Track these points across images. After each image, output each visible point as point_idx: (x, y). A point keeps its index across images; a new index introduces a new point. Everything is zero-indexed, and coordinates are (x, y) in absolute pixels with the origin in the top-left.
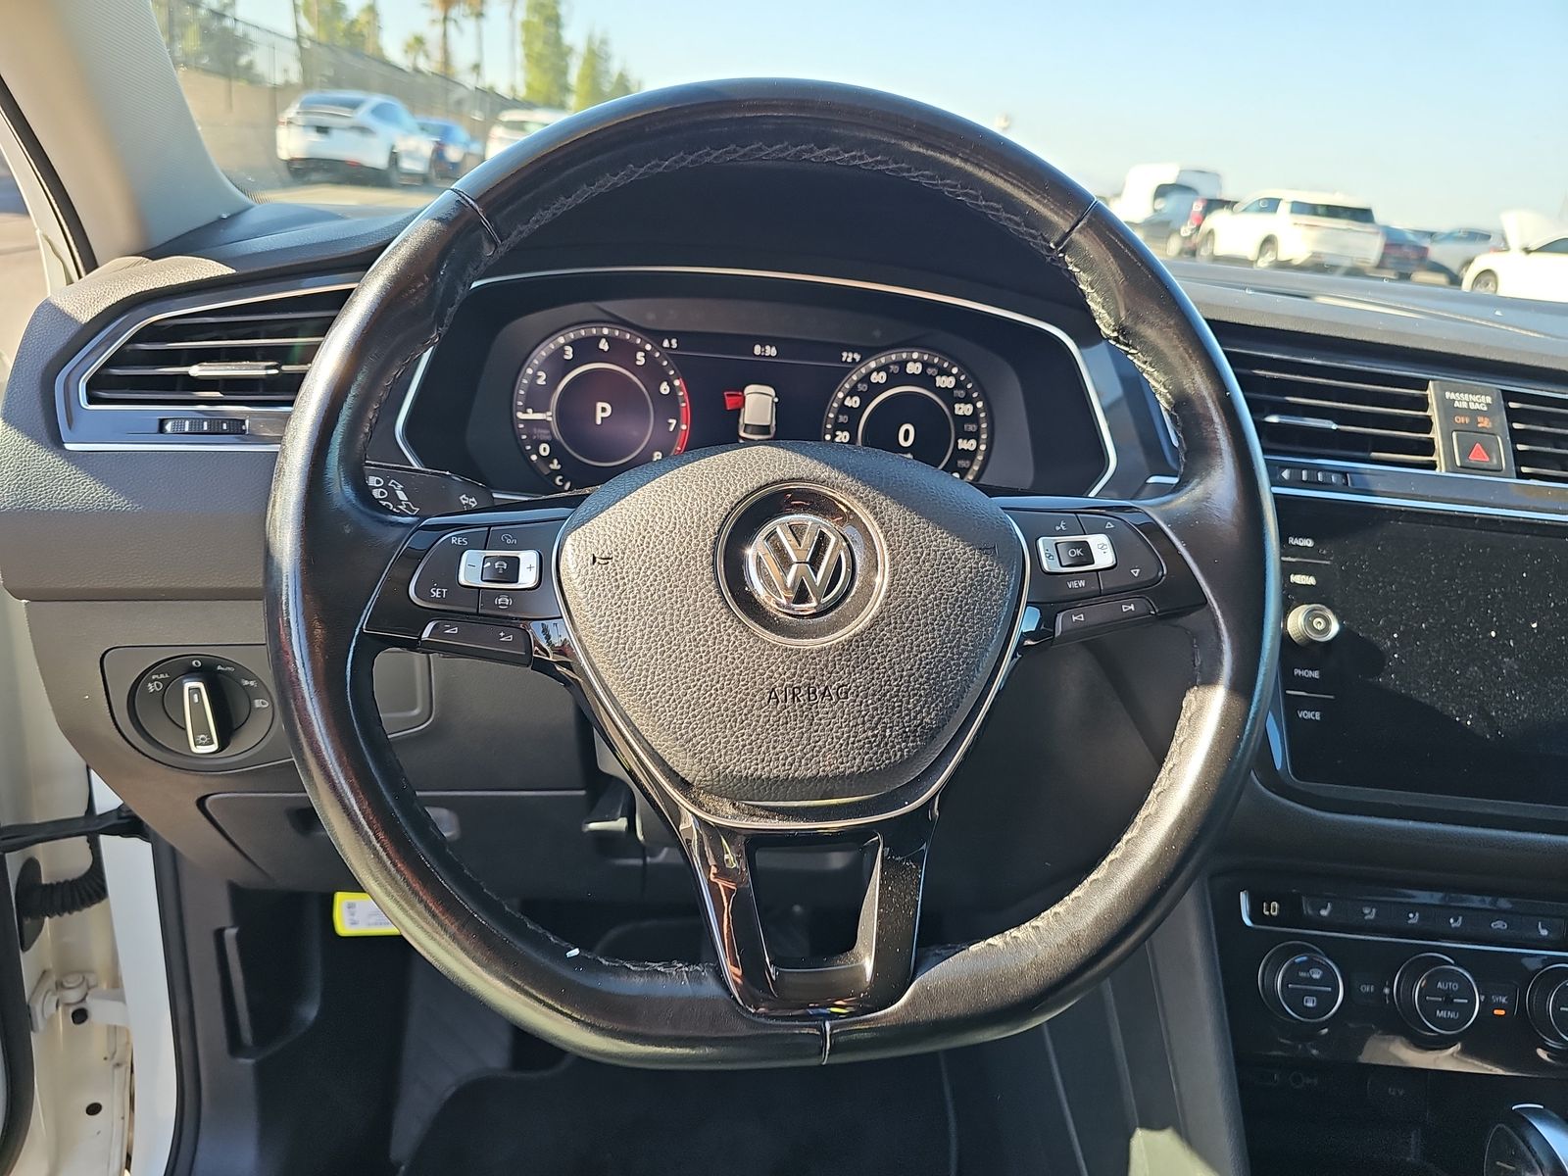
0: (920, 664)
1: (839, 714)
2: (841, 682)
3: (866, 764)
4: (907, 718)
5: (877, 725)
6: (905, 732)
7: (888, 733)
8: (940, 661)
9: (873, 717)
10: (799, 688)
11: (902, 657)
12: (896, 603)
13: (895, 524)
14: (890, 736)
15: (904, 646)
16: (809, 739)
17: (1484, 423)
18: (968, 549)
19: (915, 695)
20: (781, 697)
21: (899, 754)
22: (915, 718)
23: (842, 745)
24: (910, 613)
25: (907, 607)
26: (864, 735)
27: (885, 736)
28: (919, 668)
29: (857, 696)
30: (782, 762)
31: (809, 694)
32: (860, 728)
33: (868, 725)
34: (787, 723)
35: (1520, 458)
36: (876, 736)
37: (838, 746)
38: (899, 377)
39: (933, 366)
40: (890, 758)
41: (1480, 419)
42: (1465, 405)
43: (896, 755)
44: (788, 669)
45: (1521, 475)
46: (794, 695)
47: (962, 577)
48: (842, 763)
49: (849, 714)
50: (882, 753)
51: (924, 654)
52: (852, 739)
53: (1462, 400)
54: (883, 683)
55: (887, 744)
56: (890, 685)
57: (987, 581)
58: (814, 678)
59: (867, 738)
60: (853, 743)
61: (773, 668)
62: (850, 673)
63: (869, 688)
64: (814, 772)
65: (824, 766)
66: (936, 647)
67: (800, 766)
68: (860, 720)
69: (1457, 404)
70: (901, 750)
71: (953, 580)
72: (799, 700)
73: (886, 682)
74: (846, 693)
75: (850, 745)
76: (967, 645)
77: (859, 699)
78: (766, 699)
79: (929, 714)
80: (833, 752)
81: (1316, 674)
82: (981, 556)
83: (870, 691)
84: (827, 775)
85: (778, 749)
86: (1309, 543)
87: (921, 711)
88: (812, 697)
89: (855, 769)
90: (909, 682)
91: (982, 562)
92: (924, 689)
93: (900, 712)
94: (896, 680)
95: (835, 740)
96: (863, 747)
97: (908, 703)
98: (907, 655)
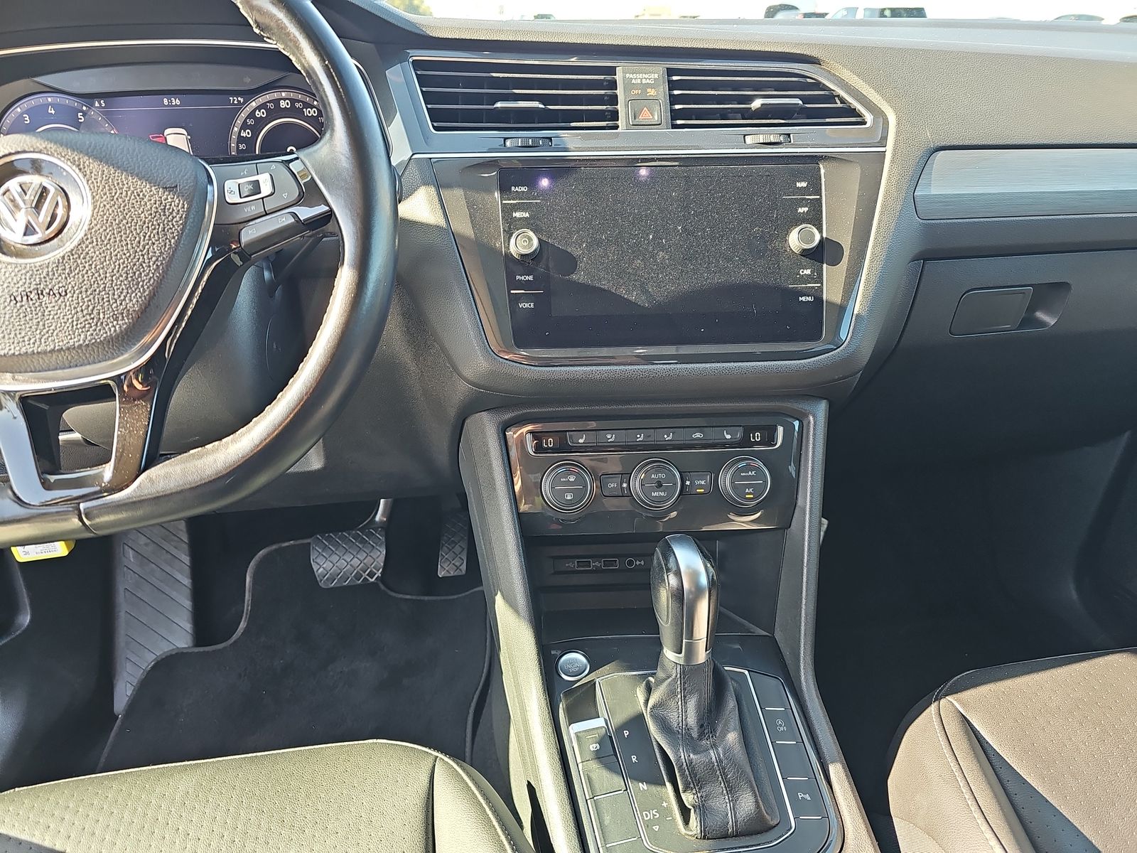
0: (119, 268)
1: (63, 306)
2: (61, 285)
3: (89, 338)
4: (115, 305)
5: (92, 311)
6: (114, 314)
7: (101, 316)
8: (135, 265)
9: (89, 306)
10: (31, 292)
11: (105, 264)
12: (96, 228)
13: (95, 175)
14: (104, 318)
15: (105, 257)
16: (44, 325)
17: (652, 92)
18: (153, 188)
19: (118, 289)
20: (19, 299)
21: (113, 329)
22: (121, 304)
23: (68, 327)
24: (108, 234)
25: (105, 230)
26: (84, 319)
27: (100, 318)
28: (118, 271)
29: (74, 293)
30: (27, 343)
31: (39, 294)
32: (80, 314)
33: (85, 312)
34: (26, 316)
35: (675, 115)
36: (93, 319)
37: (66, 328)
38: (275, 111)
39: (299, 101)
40: (106, 333)
41: (649, 90)
42: (639, 81)
43: (110, 330)
44: (21, 279)
45: (675, 126)
46: (28, 296)
47: (149, 207)
48: (71, 339)
49: (70, 306)
50: (100, 330)
51: (122, 261)
52: (75, 323)
53: (637, 78)
54: (92, 283)
55: (102, 323)
56: (98, 284)
57: (169, 209)
58: (40, 284)
59: (87, 320)
60: (77, 325)
61: (10, 280)
62: (66, 278)
63: (82, 287)
64: (52, 347)
65: (59, 342)
66: (130, 256)
67: (41, 344)
68: (79, 309)
69: (633, 81)
70: (113, 326)
71: (142, 209)
72: (31, 299)
73: (94, 282)
74: (66, 292)
75: (75, 327)
76: (155, 253)
77: (75, 295)
78: (8, 300)
79: (131, 300)
80: (63, 332)
81: (531, 278)
82: (164, 193)
83: (83, 289)
84: (62, 348)
85: (23, 335)
86: (524, 189)
87: (124, 300)
88: (41, 297)
89: (81, 342)
90: (112, 280)
91: (165, 197)
92: (124, 284)
93: (109, 301)
94: (102, 279)
95: (63, 324)
96: (84, 327)
97: (114, 294)
98: (108, 262)
